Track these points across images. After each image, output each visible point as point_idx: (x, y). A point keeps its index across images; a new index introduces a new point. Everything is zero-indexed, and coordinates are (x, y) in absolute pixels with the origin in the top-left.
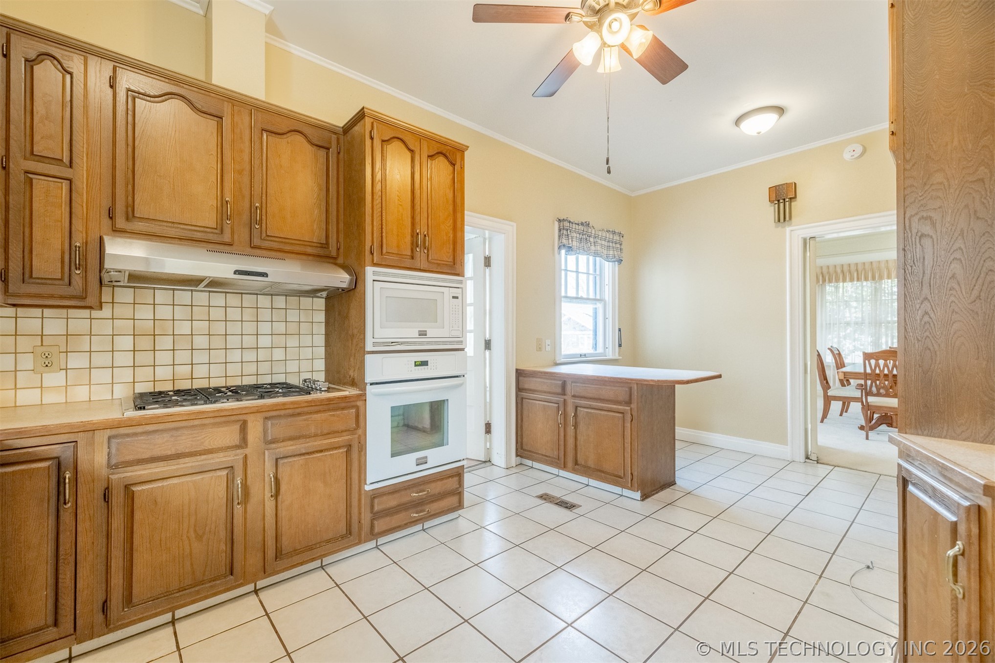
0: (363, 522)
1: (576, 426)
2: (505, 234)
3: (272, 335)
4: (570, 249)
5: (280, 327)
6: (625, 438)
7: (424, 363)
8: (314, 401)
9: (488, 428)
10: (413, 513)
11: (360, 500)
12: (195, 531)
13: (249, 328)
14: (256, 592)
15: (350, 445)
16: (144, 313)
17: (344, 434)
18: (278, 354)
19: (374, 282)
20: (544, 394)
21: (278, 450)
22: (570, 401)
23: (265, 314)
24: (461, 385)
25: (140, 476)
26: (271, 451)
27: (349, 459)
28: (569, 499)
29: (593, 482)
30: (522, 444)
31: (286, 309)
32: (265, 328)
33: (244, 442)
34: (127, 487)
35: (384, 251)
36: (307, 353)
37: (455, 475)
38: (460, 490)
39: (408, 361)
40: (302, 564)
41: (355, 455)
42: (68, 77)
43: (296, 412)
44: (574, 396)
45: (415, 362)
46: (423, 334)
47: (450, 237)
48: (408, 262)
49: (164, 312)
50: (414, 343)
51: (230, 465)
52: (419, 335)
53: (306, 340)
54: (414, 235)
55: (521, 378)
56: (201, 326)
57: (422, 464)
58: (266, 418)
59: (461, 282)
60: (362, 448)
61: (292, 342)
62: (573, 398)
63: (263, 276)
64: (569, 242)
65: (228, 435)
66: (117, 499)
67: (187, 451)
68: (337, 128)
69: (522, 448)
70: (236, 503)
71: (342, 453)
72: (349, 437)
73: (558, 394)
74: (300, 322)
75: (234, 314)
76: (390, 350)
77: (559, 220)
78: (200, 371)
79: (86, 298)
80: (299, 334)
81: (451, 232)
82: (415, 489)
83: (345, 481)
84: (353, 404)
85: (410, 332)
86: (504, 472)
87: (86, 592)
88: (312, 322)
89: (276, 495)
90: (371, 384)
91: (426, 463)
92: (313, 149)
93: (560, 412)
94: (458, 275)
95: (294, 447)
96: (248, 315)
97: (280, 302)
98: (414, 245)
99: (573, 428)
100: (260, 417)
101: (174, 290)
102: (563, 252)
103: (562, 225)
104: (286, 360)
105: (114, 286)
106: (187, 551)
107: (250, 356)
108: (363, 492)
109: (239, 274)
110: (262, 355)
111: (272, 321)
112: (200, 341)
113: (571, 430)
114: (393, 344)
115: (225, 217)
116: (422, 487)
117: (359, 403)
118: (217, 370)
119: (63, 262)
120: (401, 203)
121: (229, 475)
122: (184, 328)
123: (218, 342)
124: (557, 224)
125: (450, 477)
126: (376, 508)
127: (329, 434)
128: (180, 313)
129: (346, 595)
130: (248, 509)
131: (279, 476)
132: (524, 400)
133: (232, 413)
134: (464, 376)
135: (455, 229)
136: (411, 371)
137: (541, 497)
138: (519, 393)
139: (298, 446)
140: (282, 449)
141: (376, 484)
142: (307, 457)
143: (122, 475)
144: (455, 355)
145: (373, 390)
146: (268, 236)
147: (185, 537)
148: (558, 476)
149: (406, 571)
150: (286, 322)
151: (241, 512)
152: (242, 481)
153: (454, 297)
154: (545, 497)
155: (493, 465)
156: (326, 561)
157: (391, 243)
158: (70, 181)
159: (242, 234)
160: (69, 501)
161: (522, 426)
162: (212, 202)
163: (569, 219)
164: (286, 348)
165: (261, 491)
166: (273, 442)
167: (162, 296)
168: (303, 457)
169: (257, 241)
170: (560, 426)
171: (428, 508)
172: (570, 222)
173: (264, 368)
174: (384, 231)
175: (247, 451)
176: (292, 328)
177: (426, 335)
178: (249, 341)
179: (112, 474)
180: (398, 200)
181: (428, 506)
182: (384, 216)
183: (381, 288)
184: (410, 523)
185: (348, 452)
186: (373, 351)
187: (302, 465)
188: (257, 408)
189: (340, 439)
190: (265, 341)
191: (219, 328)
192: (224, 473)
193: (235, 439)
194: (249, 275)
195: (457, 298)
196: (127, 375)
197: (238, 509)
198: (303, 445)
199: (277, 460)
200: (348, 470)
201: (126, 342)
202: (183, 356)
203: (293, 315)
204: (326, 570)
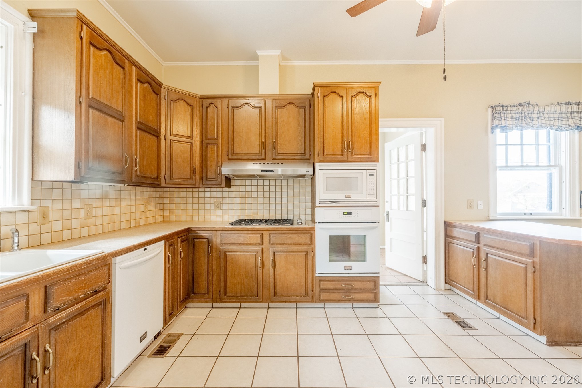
0: (315, 292)
1: (486, 269)
2: (434, 127)
3: (287, 197)
4: (505, 128)
5: (291, 194)
6: (527, 286)
7: (350, 214)
8: (290, 228)
9: (425, 260)
10: (343, 296)
11: (313, 280)
12: (245, 274)
13: (278, 194)
14: (268, 307)
15: (307, 252)
16: (243, 189)
17: (305, 246)
18: (290, 206)
19: (320, 170)
20: (463, 241)
21: (275, 248)
22: (484, 249)
23: (285, 188)
24: (376, 227)
25: (228, 249)
26: (272, 248)
27: (307, 259)
28: (470, 322)
29: (502, 317)
30: (449, 275)
31: (293, 185)
32: (285, 194)
33: (262, 243)
34: (225, 252)
35: (325, 154)
36: (303, 206)
37: (372, 281)
38: (376, 291)
39: (339, 212)
40: (285, 302)
41: (310, 257)
42: (216, 108)
43: (282, 232)
44: (484, 245)
45: (344, 213)
46: (348, 197)
47: (367, 140)
48: (340, 158)
49: (249, 188)
50: (344, 202)
51: (256, 251)
52: (346, 198)
53: (302, 200)
54: (343, 142)
55: (448, 228)
56: (261, 193)
57: (348, 269)
58: (270, 234)
59: (376, 166)
60: (313, 254)
61: (296, 200)
62: (485, 246)
63: (272, 172)
64: (502, 122)
65: (256, 239)
66: (222, 256)
67: (242, 243)
68: (309, 95)
69: (449, 278)
70: (259, 267)
71: (303, 255)
72: (307, 248)
73: (473, 242)
74: (299, 191)
75: (273, 188)
76: (330, 205)
77: (492, 106)
78: (261, 212)
79: (221, 184)
80: (299, 197)
81: (368, 137)
82: (344, 283)
83: (305, 269)
84: (310, 232)
85: (340, 196)
86: (434, 292)
87: (215, 286)
88: (305, 191)
89: (274, 268)
90: (319, 223)
91: (351, 270)
92: (298, 109)
93: (475, 256)
94: (374, 161)
95: (281, 248)
96: (278, 188)
97: (291, 182)
98: (343, 148)
99: (484, 270)
100: (268, 233)
101: (252, 179)
102: (498, 131)
103: (494, 110)
104: (293, 209)
105: (234, 179)
106: (243, 282)
107: (279, 207)
108: (315, 277)
109: (263, 172)
110: (284, 206)
111: (287, 191)
112: (261, 200)
113: (483, 271)
114: (330, 202)
115: (262, 148)
116: (349, 283)
117: (312, 232)
118: (266, 212)
119: (215, 172)
120: (334, 127)
121: (256, 255)
122: (255, 194)
123: (267, 201)
124: (490, 111)
125: (368, 281)
126: (321, 287)
127: (297, 245)
128: (254, 188)
129: (297, 322)
130: (264, 271)
131: (276, 260)
132: (450, 244)
133: (257, 230)
134: (379, 222)
135: (371, 134)
136: (341, 217)
137: (447, 314)
138: (447, 238)
139: (283, 248)
140: (276, 248)
141: (321, 274)
142: (287, 253)
143: (224, 248)
144: (371, 209)
145: (318, 226)
146: (279, 153)
147: (242, 276)
148: (476, 305)
149: (329, 323)
150: (293, 191)
151: (260, 271)
152: (261, 258)
153: (370, 175)
154: (450, 315)
155: (428, 285)
156: (299, 305)
157: (329, 150)
158: (217, 144)
159: (269, 154)
160: (210, 253)
161: (449, 262)
162: (257, 143)
163: (502, 104)
164: (293, 203)
165: (269, 264)
166: (273, 244)
167: (248, 182)
168: (285, 253)
169: (274, 157)
170: (475, 267)
171: (353, 295)
172: (503, 106)
173: (285, 212)
174: (325, 143)
175: (263, 246)
176: (296, 194)
177: (351, 198)
178: (278, 200)
179: (221, 247)
180: (333, 125)
181: (353, 294)
182: (325, 136)
183: (323, 173)
184: (341, 300)
185: (306, 255)
186: (320, 206)
187: (284, 257)
188: (266, 229)
189: (302, 248)
190: (285, 200)
191: (267, 194)
192: (255, 254)
193: (258, 241)
194: (266, 172)
195: (373, 175)
196: (237, 212)
197: (260, 270)
198: (285, 248)
199: (274, 252)
200: (306, 264)
201: (237, 200)
202: (255, 206)
203: (296, 188)
204: (297, 309)
